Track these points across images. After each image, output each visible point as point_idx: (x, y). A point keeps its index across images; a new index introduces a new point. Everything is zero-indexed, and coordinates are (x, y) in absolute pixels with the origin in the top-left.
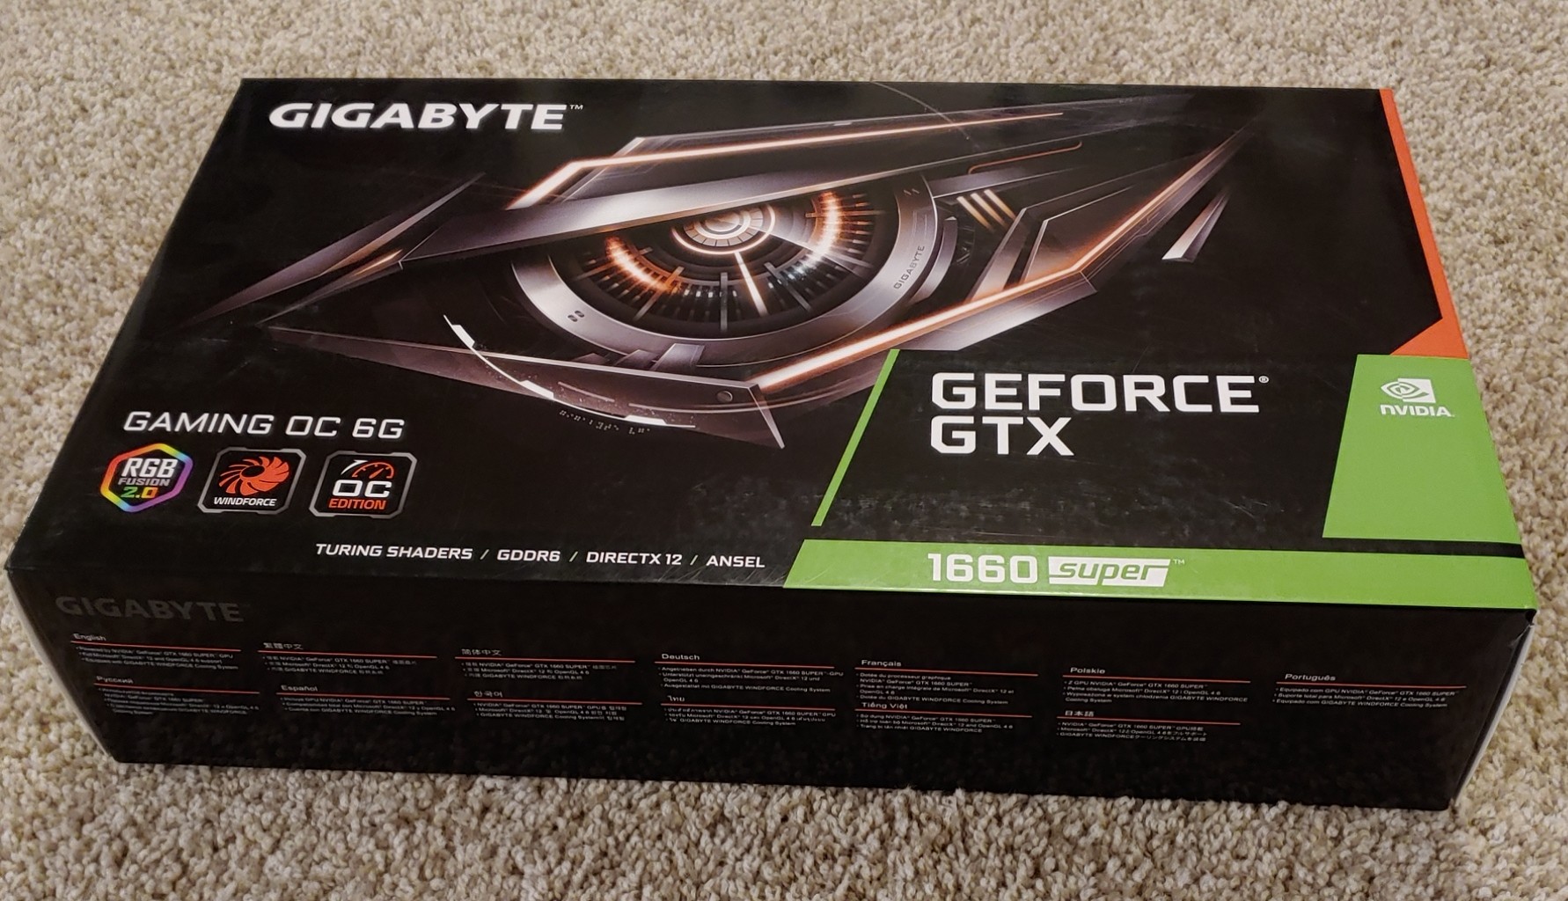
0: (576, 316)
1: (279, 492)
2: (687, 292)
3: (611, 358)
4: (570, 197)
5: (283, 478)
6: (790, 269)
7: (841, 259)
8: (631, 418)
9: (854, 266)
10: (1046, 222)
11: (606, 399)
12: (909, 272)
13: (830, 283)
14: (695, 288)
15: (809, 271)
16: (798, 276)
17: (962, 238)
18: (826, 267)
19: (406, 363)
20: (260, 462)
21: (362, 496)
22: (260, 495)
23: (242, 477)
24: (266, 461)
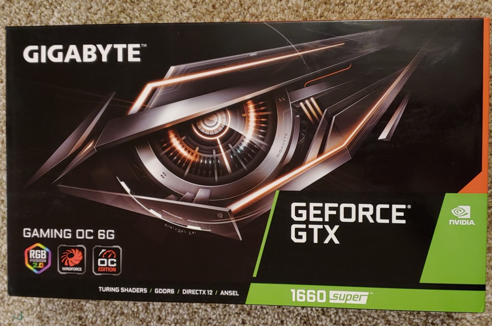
0: (163, 175)
1: (81, 264)
2: (201, 161)
3: (179, 197)
4: (151, 106)
5: (81, 258)
6: (238, 147)
7: (257, 141)
8: (189, 227)
9: (262, 145)
10: (334, 117)
11: (180, 218)
12: (282, 148)
13: (253, 155)
14: (204, 158)
15: (245, 148)
16: (241, 151)
17: (302, 127)
18: (251, 145)
19: (109, 202)
20: (72, 251)
21: (108, 266)
22: (76, 266)
23: (68, 258)
24: (73, 250)
